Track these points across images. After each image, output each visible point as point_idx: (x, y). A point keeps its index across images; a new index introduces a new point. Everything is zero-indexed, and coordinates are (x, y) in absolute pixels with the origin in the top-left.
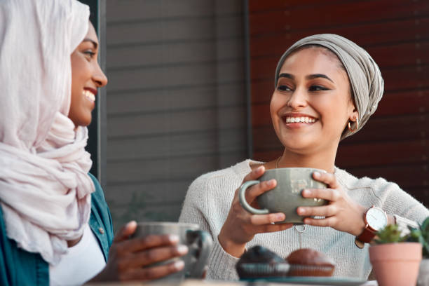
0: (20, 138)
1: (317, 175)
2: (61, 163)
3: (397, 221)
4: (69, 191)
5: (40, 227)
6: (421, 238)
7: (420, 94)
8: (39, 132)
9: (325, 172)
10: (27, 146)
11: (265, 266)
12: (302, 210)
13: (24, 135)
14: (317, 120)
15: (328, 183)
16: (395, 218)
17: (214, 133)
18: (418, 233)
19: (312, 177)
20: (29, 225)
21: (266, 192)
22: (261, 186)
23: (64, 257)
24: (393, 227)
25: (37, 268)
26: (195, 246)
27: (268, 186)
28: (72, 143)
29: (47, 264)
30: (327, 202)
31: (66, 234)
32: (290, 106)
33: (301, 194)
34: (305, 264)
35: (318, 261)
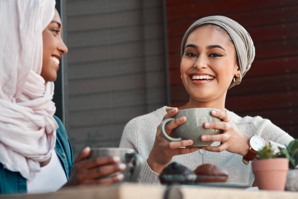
0: (4, 92)
1: (214, 113)
2: (34, 110)
3: (271, 144)
4: (40, 128)
5: (19, 153)
6: (288, 155)
7: (286, 60)
8: (18, 88)
9: (219, 110)
10: (9, 98)
11: (180, 176)
12: (204, 137)
13: (7, 90)
14: (214, 77)
15: (221, 118)
16: (270, 143)
17: (143, 90)
18: (285, 152)
19: (211, 114)
20: (11, 152)
21: (179, 126)
22: (175, 122)
23: (37, 174)
24: (268, 148)
25: (19, 182)
26: (131, 165)
27: (181, 121)
28: (42, 97)
29: (25, 180)
30: (222, 131)
31: (38, 157)
32: (196, 68)
33: (204, 126)
34: (208, 174)
35: (216, 172)
